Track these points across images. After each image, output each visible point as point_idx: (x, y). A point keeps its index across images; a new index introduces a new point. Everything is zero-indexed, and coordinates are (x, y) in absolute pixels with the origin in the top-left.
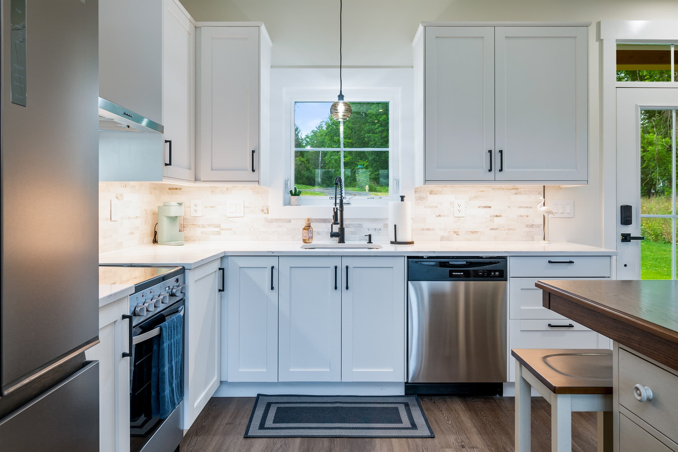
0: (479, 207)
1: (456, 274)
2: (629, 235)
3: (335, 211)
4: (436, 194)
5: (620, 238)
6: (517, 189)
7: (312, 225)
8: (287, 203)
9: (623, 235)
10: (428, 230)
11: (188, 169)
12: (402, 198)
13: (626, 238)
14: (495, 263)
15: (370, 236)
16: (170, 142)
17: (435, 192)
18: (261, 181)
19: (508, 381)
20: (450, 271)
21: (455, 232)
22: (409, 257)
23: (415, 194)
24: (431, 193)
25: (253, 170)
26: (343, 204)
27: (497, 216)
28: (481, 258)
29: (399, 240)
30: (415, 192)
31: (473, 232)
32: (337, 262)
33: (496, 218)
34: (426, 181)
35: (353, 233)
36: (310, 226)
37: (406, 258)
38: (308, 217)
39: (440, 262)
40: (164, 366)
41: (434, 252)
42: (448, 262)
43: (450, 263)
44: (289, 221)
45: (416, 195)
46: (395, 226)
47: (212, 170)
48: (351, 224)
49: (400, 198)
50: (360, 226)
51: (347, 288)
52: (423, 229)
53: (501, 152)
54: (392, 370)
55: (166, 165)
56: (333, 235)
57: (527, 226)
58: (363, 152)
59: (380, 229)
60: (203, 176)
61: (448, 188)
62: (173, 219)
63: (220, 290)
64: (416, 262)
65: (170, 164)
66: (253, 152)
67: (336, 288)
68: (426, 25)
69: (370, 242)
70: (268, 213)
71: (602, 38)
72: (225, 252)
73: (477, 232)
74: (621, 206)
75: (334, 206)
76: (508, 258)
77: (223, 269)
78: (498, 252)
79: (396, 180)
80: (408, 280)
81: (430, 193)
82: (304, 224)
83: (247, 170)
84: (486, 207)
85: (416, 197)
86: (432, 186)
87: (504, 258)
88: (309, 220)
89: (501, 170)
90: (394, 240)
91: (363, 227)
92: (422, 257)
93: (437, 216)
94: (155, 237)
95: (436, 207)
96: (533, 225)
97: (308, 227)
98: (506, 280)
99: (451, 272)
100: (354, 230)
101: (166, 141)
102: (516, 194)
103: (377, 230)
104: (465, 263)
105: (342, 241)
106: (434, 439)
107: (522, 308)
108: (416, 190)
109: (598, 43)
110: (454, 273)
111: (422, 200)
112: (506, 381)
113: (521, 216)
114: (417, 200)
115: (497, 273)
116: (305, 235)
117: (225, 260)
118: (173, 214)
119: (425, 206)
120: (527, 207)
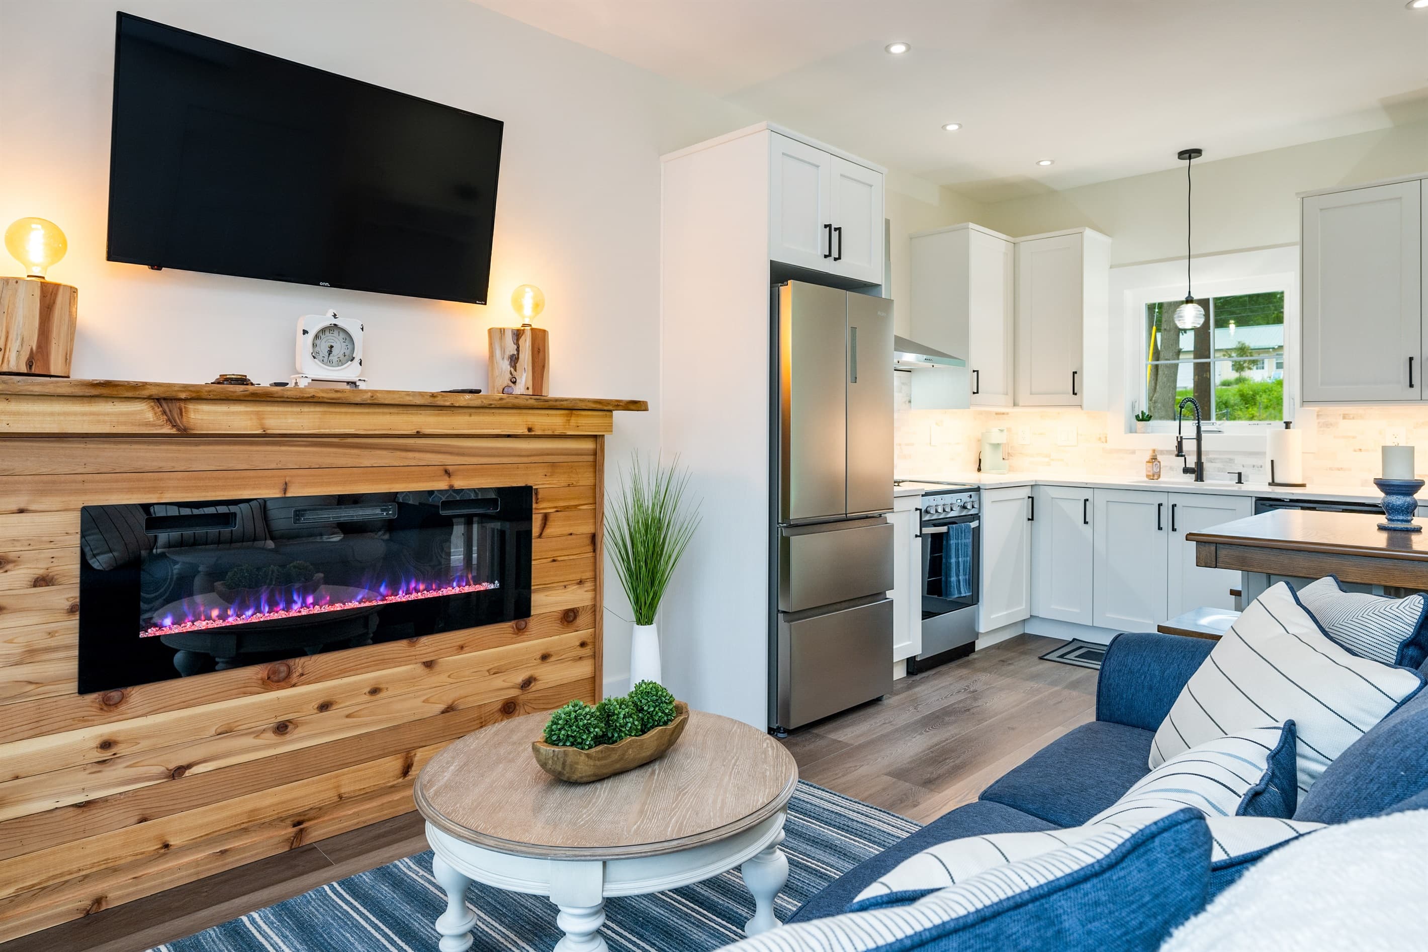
3: (1179, 440)
4: (1353, 418)
7: (1159, 458)
8: (1132, 430)
10: (1339, 469)
11: (1004, 394)
12: (1287, 424)
15: (1240, 474)
16: (977, 371)
17: (1351, 416)
18: (1084, 406)
22: (1257, 499)
24: (1345, 417)
25: (1074, 394)
29: (1277, 480)
30: (1318, 416)
32: (1162, 499)
34: (1304, 402)
36: (1157, 459)
37: (1254, 499)
38: (1154, 448)
39: (1303, 508)
40: (950, 558)
42: (1315, 508)
44: (1133, 452)
45: (1320, 420)
46: (1272, 461)
47: (1031, 394)
48: (1217, 459)
50: (1228, 461)
51: (1174, 530)
52: (1331, 469)
55: (974, 393)
56: (1186, 470)
60: (1021, 401)
61: (1375, 411)
62: (996, 446)
63: (1029, 519)
64: (1271, 506)
65: (977, 392)
66: (1075, 373)
67: (1160, 528)
68: (1302, 196)
69: (1240, 482)
70: (1106, 442)
72: (1036, 481)
75: (1178, 435)
77: (1032, 498)
79: (1292, 398)
82: (1148, 456)
83: (1069, 393)
85: (1319, 423)
88: (1154, 451)
90: (1270, 481)
91: (1236, 462)
92: (1281, 500)
93: (1355, 451)
94: (980, 465)
95: (1354, 437)
97: (1154, 459)
100: (1219, 467)
101: (974, 371)
103: (1255, 468)
105: (1200, 478)
114: (1319, 427)
116: (1150, 469)
117: (1035, 488)
118: (995, 441)
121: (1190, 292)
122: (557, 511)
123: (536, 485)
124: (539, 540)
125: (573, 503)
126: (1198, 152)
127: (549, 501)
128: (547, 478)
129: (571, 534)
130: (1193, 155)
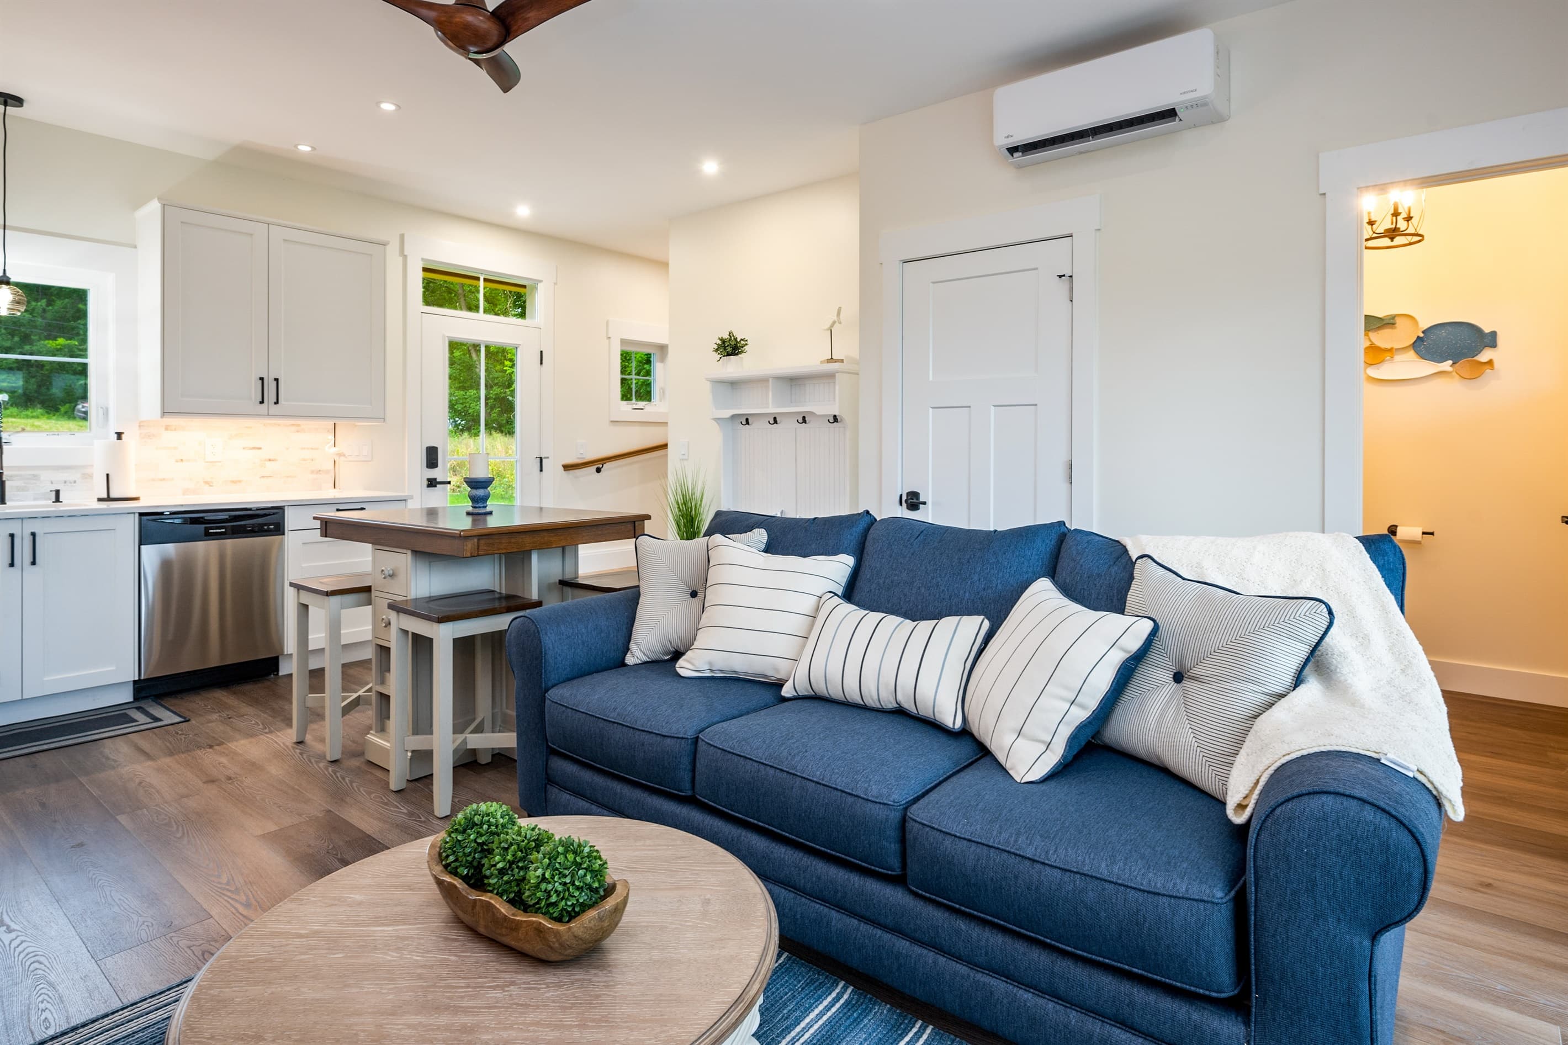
0: (244, 448)
1: (215, 531)
2: (436, 479)
5: (426, 483)
6: (299, 425)
9: (429, 480)
12: (119, 436)
13: (432, 483)
14: (269, 515)
15: (58, 492)
17: (174, 428)
19: (286, 653)
20: (206, 528)
21: (206, 483)
22: (141, 514)
23: (141, 430)
24: (167, 428)
26: (3, 444)
27: (270, 460)
28: (250, 509)
29: (113, 495)
31: (234, 482)
32: (15, 527)
33: (268, 463)
34: (164, 413)
35: (19, 489)
37: (137, 515)
39: (191, 518)
41: (182, 505)
42: (202, 518)
43: (206, 518)
45: (144, 432)
46: (108, 475)
49: (116, 435)
50: (35, 477)
51: (34, 563)
53: (277, 380)
54: (114, 668)
57: (312, 472)
58: (29, 361)
59: (75, 482)
61: (196, 422)
64: (154, 520)
67: (12, 565)
68: (165, 202)
69: (57, 499)
71: (406, 254)
73: (240, 481)
74: (427, 448)
76: (286, 508)
78: (273, 502)
79: (102, 408)
80: (141, 544)
81: (165, 429)
84: (254, 448)
85: (141, 434)
86: (169, 420)
87: (281, 509)
89: (277, 403)
90: (105, 496)
91: (42, 479)
92: (162, 514)
93: (177, 461)
95: (176, 448)
96: (320, 471)
98: (283, 534)
99: (207, 530)
100: (23, 485)
102: (298, 431)
103: (70, 483)
104: (227, 517)
106: (190, 722)
107: (303, 565)
108: (142, 424)
109: (401, 259)
110: (212, 531)
111: (151, 439)
112: (282, 654)
113: (304, 460)
114: (144, 439)
115: (272, 527)
119: (156, 447)
120: (312, 449)
121: (4, 270)
126: (18, 101)
130: (9, 101)
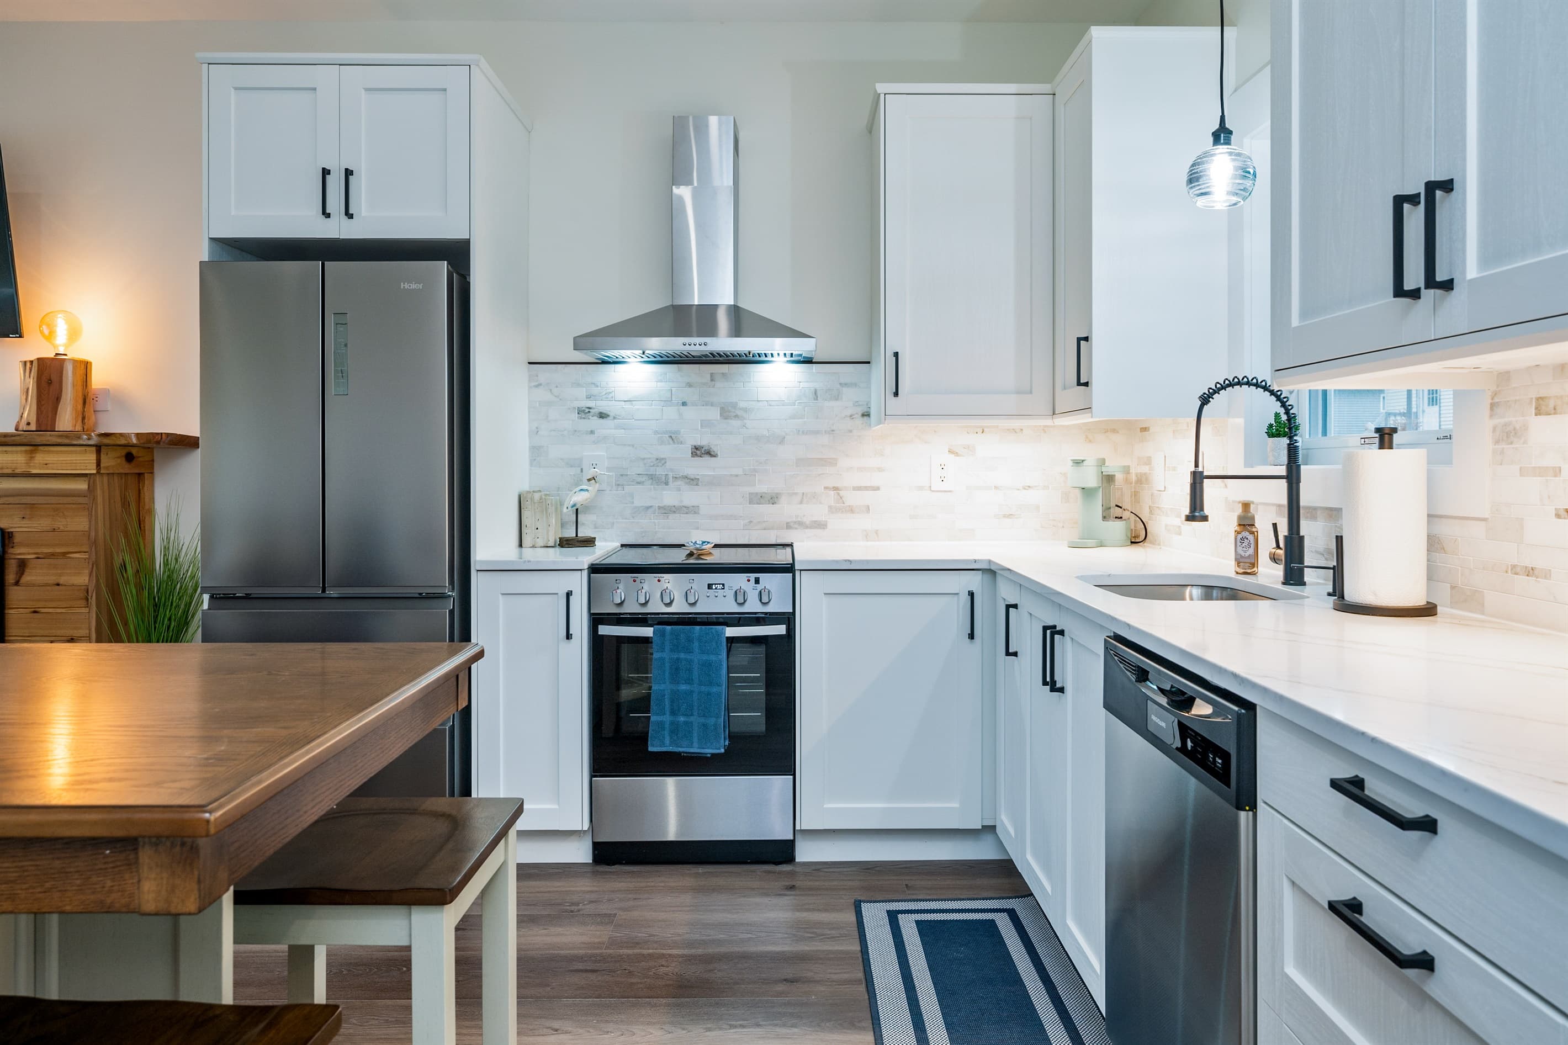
4: (1554, 411)
10: (1530, 572)
17: (1551, 405)
23: (1491, 416)
24: (1540, 407)
30: (1493, 406)
36: (1254, 525)
45: (1496, 421)
46: (1338, 539)
52: (1514, 569)
72: (989, 563)
77: (973, 595)
81: (1536, 408)
85: (1494, 429)
108: (1496, 400)
111: (1511, 443)
114: (1497, 442)
119: (1521, 468)
122: (38, 558)
123: (12, 528)
124: (16, 588)
125: (58, 550)
127: (28, 546)
128: (25, 521)
129: (58, 585)
